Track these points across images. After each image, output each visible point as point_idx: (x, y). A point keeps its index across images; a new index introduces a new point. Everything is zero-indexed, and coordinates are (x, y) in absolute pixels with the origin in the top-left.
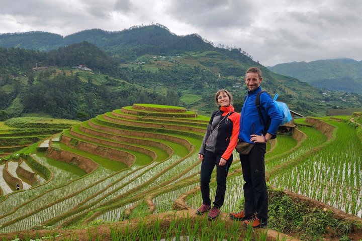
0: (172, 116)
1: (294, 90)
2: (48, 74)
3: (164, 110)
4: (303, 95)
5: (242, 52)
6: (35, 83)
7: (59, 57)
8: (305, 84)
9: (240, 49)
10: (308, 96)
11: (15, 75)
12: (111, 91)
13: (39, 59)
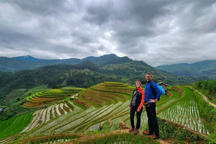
0: (118, 86)
1: (165, 75)
2: (75, 72)
3: (115, 84)
4: (169, 78)
6: (71, 75)
7: (79, 66)
8: (169, 73)
9: (143, 61)
10: (171, 78)
11: (65, 73)
12: (96, 77)
13: (73, 67)
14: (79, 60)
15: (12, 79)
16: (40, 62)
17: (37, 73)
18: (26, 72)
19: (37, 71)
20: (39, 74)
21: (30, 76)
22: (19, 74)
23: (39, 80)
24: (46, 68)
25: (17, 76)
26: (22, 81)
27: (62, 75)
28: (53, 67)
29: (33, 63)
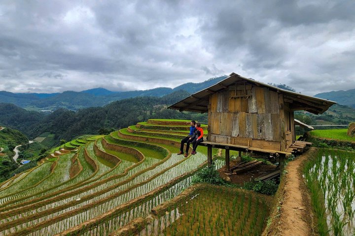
2: (160, 109)
5: (286, 87)
6: (153, 114)
7: (167, 99)
11: (145, 110)
12: (194, 117)
13: (157, 101)
14: (170, 89)
15: (75, 120)
16: (114, 97)
17: (106, 112)
18: (92, 110)
19: (106, 109)
20: (108, 113)
21: (96, 116)
22: (83, 114)
23: (108, 122)
24: (118, 103)
25: (81, 116)
26: (87, 123)
27: (141, 113)
28: (129, 101)
29: (105, 99)
